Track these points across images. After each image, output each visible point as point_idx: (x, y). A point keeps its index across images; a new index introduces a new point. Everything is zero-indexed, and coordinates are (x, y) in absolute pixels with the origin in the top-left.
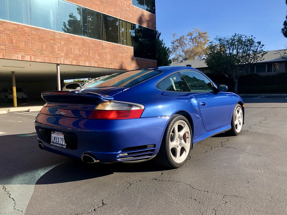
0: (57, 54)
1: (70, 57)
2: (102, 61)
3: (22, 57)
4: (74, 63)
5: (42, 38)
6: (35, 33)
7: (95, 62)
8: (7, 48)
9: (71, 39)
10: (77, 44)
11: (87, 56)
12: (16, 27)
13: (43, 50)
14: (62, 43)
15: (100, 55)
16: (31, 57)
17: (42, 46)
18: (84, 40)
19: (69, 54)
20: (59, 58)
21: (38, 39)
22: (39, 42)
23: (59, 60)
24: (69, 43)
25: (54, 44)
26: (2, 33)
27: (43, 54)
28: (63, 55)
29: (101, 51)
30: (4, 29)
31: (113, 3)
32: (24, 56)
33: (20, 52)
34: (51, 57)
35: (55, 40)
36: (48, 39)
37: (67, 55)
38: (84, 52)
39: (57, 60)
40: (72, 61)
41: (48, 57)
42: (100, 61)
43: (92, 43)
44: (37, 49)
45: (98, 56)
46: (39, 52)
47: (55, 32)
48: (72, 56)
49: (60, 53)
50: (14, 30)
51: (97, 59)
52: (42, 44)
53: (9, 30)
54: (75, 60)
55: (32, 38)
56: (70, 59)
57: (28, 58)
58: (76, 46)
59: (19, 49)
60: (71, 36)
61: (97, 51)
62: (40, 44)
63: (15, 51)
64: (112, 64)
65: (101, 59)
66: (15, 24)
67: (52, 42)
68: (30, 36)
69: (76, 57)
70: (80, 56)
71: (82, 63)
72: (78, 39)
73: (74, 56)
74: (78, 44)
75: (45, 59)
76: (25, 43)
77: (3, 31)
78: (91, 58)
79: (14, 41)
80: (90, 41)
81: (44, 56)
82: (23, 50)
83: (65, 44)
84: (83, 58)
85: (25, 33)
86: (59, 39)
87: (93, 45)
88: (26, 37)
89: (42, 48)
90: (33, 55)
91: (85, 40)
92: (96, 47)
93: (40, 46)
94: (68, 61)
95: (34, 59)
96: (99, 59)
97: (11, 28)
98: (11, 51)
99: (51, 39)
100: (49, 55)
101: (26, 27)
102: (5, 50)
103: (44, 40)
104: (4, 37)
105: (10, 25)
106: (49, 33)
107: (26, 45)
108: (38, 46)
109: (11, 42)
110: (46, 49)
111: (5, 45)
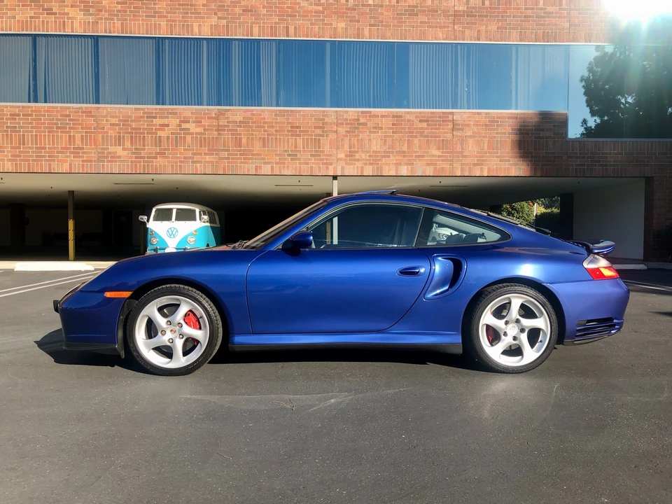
0: (328, 155)
1: (358, 160)
2: (450, 160)
3: (256, 167)
4: (368, 171)
5: (298, 127)
6: (283, 121)
7: (428, 164)
8: (231, 154)
9: (362, 120)
10: (377, 128)
11: (404, 152)
12: (249, 114)
13: (297, 151)
14: (342, 130)
15: (443, 145)
16: (272, 167)
17: (296, 143)
18: (397, 117)
19: (357, 152)
20: (331, 164)
21: (288, 131)
22: (292, 135)
23: (331, 167)
24: (357, 128)
25: (323, 136)
26: (224, 130)
27: (297, 159)
28: (342, 156)
29: (450, 135)
30: (228, 122)
31: (495, 8)
32: (260, 167)
33: (252, 159)
34: (314, 163)
35: (324, 128)
36: (309, 127)
37: (351, 155)
38: (398, 143)
39: (327, 168)
40: (362, 168)
41: (308, 164)
42: (442, 161)
43: (420, 121)
44: (286, 151)
45: (439, 149)
46: (289, 155)
47: (324, 111)
48: (363, 157)
49: (335, 152)
50: (244, 123)
51: (433, 156)
52: (296, 139)
53: (236, 122)
54: (370, 164)
55: (276, 131)
56: (358, 164)
57: (266, 170)
58: (375, 132)
59: (252, 155)
60: (362, 112)
61: (436, 137)
62: (292, 139)
63: (244, 159)
64: (482, 164)
65: (444, 156)
66: (247, 111)
67: (319, 131)
68: (272, 127)
69: (375, 159)
70: (387, 154)
71: (389, 170)
72: (382, 116)
73: (369, 156)
74: (381, 128)
75: (300, 167)
76: (264, 142)
77: (225, 126)
78: (416, 156)
79: (244, 141)
80: (417, 117)
81: (300, 164)
82: (258, 155)
83: (348, 132)
84: (393, 159)
85: (264, 123)
86: (334, 123)
87: (425, 125)
88: (265, 131)
89: (296, 147)
90: (276, 163)
91: (401, 117)
92: (432, 129)
93: (292, 145)
94: (354, 168)
95: (280, 170)
96: (439, 156)
97: (239, 118)
98: (238, 159)
99: (315, 127)
100: (310, 159)
101: (266, 112)
102: (228, 158)
103: (300, 131)
104: (227, 136)
105: (237, 112)
106: (312, 115)
107: (264, 146)
108: (288, 144)
109: (238, 143)
110: (304, 148)
111: (228, 150)
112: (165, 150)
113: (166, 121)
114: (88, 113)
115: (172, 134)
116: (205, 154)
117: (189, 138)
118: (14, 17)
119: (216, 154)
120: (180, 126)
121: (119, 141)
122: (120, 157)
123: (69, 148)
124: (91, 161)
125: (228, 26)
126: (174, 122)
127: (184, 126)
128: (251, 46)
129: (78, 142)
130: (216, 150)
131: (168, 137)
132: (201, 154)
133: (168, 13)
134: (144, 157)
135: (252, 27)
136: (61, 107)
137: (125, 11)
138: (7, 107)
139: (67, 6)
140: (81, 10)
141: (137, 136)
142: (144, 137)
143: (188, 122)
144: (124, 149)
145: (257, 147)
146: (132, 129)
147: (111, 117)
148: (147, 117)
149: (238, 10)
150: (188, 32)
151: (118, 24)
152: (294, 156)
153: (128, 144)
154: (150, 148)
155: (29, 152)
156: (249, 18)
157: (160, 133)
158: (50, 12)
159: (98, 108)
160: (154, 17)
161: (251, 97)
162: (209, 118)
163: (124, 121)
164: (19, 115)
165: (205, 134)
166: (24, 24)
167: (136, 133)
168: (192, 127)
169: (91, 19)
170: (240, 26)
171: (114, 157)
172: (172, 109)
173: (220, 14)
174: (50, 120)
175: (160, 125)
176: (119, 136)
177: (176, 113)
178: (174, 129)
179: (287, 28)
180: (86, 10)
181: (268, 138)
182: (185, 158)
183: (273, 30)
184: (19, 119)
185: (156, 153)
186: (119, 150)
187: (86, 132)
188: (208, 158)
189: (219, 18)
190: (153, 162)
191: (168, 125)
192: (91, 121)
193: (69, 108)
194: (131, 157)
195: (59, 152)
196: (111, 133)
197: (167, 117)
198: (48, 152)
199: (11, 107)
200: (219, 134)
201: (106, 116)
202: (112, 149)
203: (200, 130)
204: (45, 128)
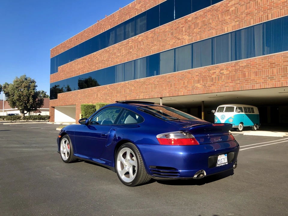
5: (274, 63)
6: (266, 62)
12: (249, 62)
13: (274, 75)
16: (260, 85)
17: (273, 71)
21: (269, 66)
22: (270, 68)
26: (238, 71)
27: (274, 80)
30: (239, 67)
32: (254, 85)
33: (251, 82)
34: (283, 80)
36: (280, 62)
41: (280, 81)
44: (267, 76)
46: (269, 78)
50: (247, 66)
52: (273, 70)
53: (243, 66)
55: (262, 67)
57: (257, 87)
59: (251, 80)
62: (271, 70)
63: (247, 83)
67: (286, 64)
68: (260, 65)
75: (275, 83)
76: (256, 73)
79: (247, 74)
82: (253, 80)
85: (256, 64)
88: (256, 68)
89: (273, 74)
90: (263, 83)
93: (271, 72)
95: (265, 86)
97: (245, 64)
98: (244, 83)
99: (284, 62)
100: (281, 79)
101: (257, 59)
102: (240, 83)
103: (275, 65)
104: (239, 73)
105: (243, 62)
106: (282, 56)
107: (256, 75)
108: (268, 72)
109: (244, 75)
110: (277, 73)
111: (240, 80)
112: (215, 83)
113: (215, 71)
114: (189, 72)
115: (217, 76)
116: (230, 83)
117: (223, 77)
118: (170, 44)
119: (235, 82)
120: (220, 72)
121: (199, 82)
122: (199, 88)
123: (183, 86)
124: (190, 90)
125: (239, 24)
126: (217, 71)
127: (222, 72)
128: (250, 30)
129: (186, 84)
130: (234, 80)
131: (216, 77)
132: (228, 83)
133: (215, 27)
134: (207, 87)
135: (250, 21)
136: (182, 72)
137: (201, 31)
138: (167, 75)
139: (184, 35)
140: (188, 35)
141: (204, 79)
142: (207, 79)
143: (223, 70)
144: (200, 84)
145: (253, 76)
146: (203, 76)
147: (196, 73)
148: (208, 71)
149: (244, 15)
150: (223, 32)
151: (199, 36)
152: (272, 79)
153: (201, 82)
154: (209, 83)
155: (172, 89)
156: (249, 17)
157: (212, 76)
158: (179, 39)
159: (192, 70)
160: (211, 30)
161: (250, 54)
162: (231, 67)
163: (200, 73)
164: (170, 77)
165: (230, 74)
166: (172, 45)
167: (204, 78)
168: (225, 72)
169: (190, 38)
170: (244, 22)
171: (197, 88)
172: (217, 66)
173: (236, 20)
174: (178, 77)
175: (213, 73)
176: (199, 80)
177: (218, 67)
178: (217, 74)
179: (268, 16)
180: (189, 35)
181: (258, 72)
182: (222, 85)
183: (260, 19)
184: (171, 78)
185: (211, 85)
186: (199, 85)
187: (188, 80)
188: (231, 84)
189: (235, 22)
190: (210, 88)
191: (215, 73)
192: (190, 75)
193: (183, 72)
194: (203, 87)
195: (180, 88)
196: (196, 79)
197: (215, 69)
198: (178, 89)
199: (169, 75)
200: (236, 73)
201: (195, 73)
202: (196, 85)
203: (228, 72)
204: (177, 80)
